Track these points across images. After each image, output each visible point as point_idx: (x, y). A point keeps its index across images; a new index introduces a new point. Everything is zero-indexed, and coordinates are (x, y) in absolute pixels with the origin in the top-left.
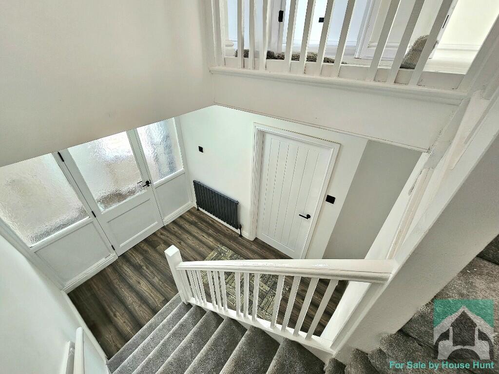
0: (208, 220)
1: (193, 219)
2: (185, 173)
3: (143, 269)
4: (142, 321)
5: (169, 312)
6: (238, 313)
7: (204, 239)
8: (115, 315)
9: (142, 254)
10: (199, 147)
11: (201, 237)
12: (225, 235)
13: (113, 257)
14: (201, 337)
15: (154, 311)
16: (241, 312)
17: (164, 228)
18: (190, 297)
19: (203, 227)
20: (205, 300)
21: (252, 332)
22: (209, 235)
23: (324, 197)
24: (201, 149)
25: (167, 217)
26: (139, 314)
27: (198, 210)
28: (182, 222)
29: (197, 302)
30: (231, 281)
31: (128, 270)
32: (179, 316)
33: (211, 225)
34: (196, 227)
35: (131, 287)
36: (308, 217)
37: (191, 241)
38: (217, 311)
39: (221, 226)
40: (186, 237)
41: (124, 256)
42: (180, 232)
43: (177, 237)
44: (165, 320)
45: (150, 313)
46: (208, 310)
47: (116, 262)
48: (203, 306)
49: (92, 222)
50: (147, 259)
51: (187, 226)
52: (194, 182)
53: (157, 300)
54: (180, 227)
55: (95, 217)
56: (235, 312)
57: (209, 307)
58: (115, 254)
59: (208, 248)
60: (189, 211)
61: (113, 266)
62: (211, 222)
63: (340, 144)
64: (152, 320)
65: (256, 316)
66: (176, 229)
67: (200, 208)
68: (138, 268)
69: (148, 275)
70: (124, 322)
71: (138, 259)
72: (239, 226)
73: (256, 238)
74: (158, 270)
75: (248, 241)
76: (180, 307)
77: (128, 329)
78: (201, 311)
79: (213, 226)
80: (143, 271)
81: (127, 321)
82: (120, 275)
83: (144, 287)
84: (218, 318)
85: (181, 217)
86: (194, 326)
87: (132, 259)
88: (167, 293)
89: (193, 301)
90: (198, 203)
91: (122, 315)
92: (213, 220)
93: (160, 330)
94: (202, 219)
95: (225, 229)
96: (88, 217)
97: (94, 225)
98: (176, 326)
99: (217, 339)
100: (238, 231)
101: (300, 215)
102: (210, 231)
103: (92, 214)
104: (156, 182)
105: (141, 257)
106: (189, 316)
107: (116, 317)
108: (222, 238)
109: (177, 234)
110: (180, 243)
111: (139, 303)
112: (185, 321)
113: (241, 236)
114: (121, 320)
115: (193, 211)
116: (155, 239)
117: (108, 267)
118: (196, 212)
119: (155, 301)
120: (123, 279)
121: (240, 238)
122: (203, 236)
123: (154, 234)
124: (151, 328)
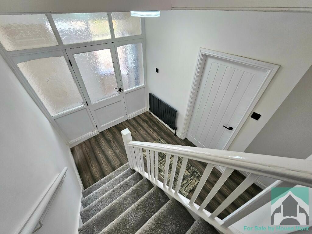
0: (155, 121)
1: (146, 118)
2: (144, 87)
3: (112, 143)
4: (106, 173)
5: (121, 172)
6: (164, 185)
7: (150, 132)
8: (92, 166)
9: (112, 134)
10: (156, 68)
11: (149, 131)
12: (165, 132)
13: (96, 132)
14: (137, 194)
15: (114, 169)
16: (167, 185)
17: (127, 121)
18: (135, 166)
19: (151, 125)
20: (144, 170)
21: (173, 202)
22: (154, 130)
23: (250, 113)
24: (157, 70)
25: (130, 114)
26: (105, 169)
27: (150, 113)
28: (138, 119)
29: (139, 170)
30: (164, 163)
31: (103, 141)
32: (126, 176)
33: (157, 124)
34: (147, 124)
35: (103, 152)
36: (231, 128)
37: (142, 132)
38: (150, 180)
39: (163, 125)
40: (140, 129)
41: (102, 133)
42: (136, 125)
43: (134, 128)
44: (118, 176)
45: (111, 170)
46: (145, 177)
47: (97, 135)
48: (142, 173)
49: (86, 108)
50: (114, 137)
51: (141, 122)
52: (150, 94)
53: (116, 163)
54: (137, 122)
55: (88, 105)
56: (163, 184)
57: (146, 175)
58: (97, 131)
59: (152, 139)
60: (144, 113)
61: (95, 137)
62: (157, 123)
63: (280, 66)
64: (111, 174)
65: (178, 192)
66: (134, 123)
67: (151, 113)
68: (108, 142)
69: (114, 147)
70: (96, 171)
71: (109, 136)
72: (175, 128)
73: (186, 139)
74: (120, 145)
75: (180, 139)
76: (128, 171)
77: (98, 176)
78: (140, 177)
79: (158, 126)
80: (112, 144)
81: (97, 171)
82: (98, 143)
83: (110, 153)
84: (150, 185)
85: (139, 116)
86: (134, 185)
87: (106, 136)
88: (123, 160)
89: (136, 169)
90: (150, 109)
91: (96, 167)
92: (158, 122)
93: (113, 181)
94: (152, 120)
95: (165, 128)
96: (84, 105)
97: (87, 110)
98: (123, 182)
99: (146, 199)
100: (174, 131)
101: (224, 126)
102: (156, 128)
103: (86, 103)
104: (125, 90)
105: (112, 136)
106: (133, 178)
107: (92, 167)
108: (162, 134)
109: (134, 126)
110: (135, 132)
111: (106, 162)
112: (129, 180)
113: (175, 135)
114: (95, 169)
115: (146, 114)
116: (121, 126)
117: (93, 137)
118: (148, 115)
119: (115, 163)
120: (100, 146)
121: (174, 136)
122: (150, 130)
123: (121, 123)
124: (110, 179)
